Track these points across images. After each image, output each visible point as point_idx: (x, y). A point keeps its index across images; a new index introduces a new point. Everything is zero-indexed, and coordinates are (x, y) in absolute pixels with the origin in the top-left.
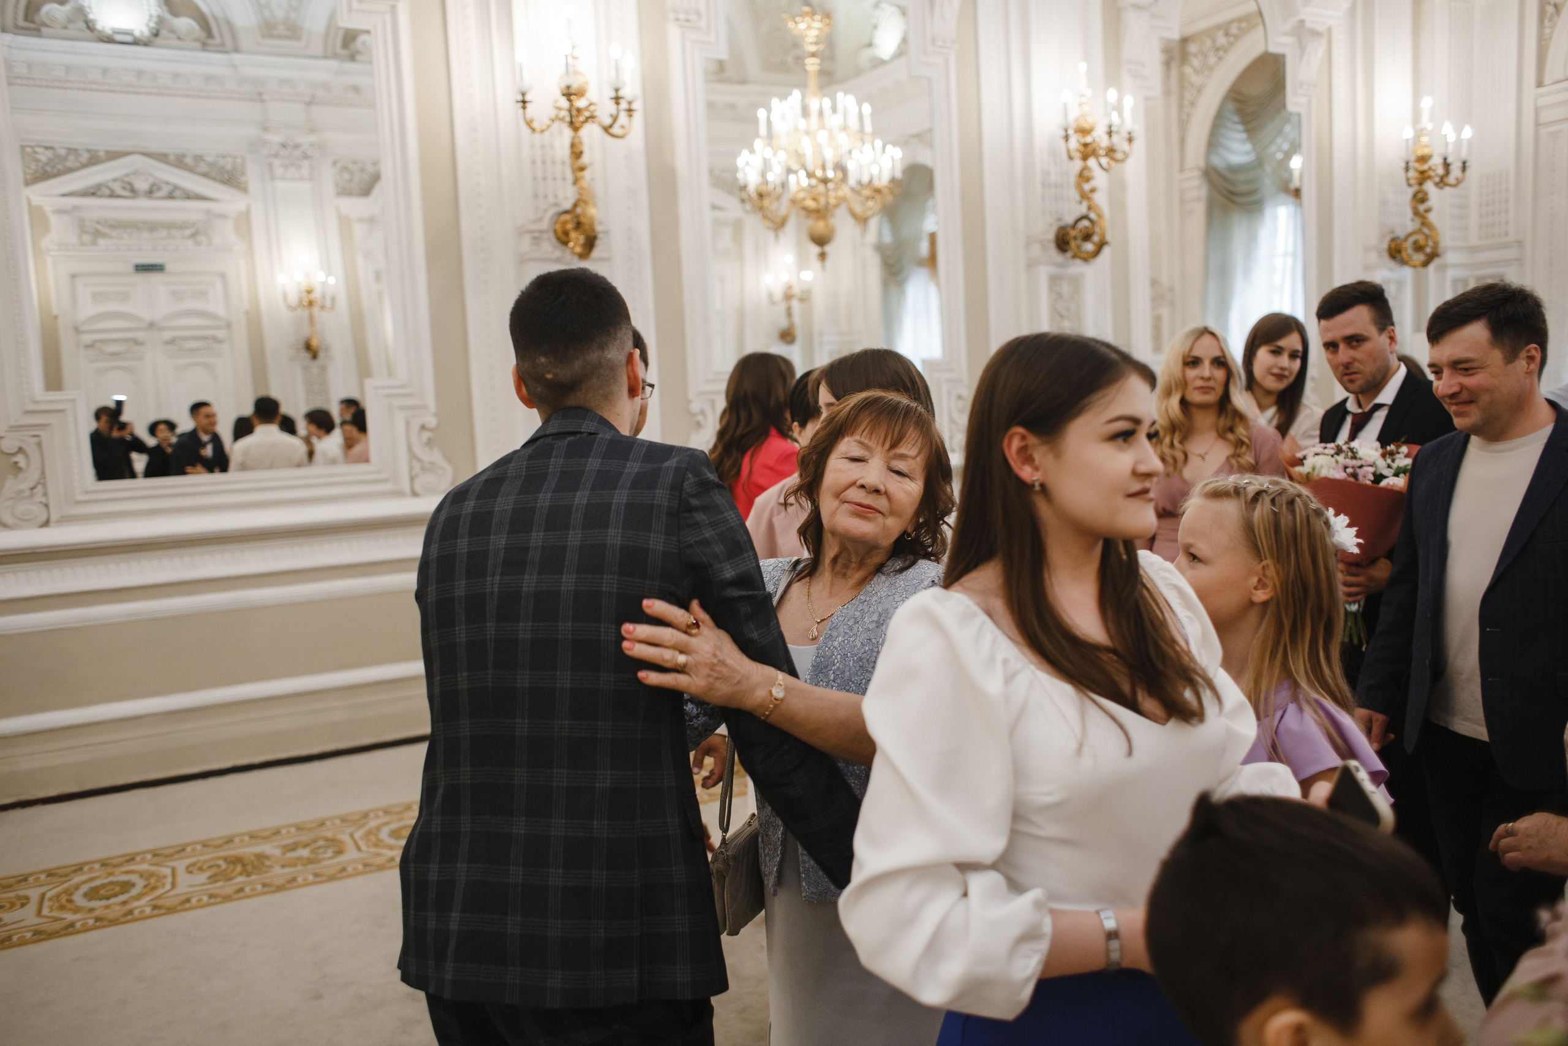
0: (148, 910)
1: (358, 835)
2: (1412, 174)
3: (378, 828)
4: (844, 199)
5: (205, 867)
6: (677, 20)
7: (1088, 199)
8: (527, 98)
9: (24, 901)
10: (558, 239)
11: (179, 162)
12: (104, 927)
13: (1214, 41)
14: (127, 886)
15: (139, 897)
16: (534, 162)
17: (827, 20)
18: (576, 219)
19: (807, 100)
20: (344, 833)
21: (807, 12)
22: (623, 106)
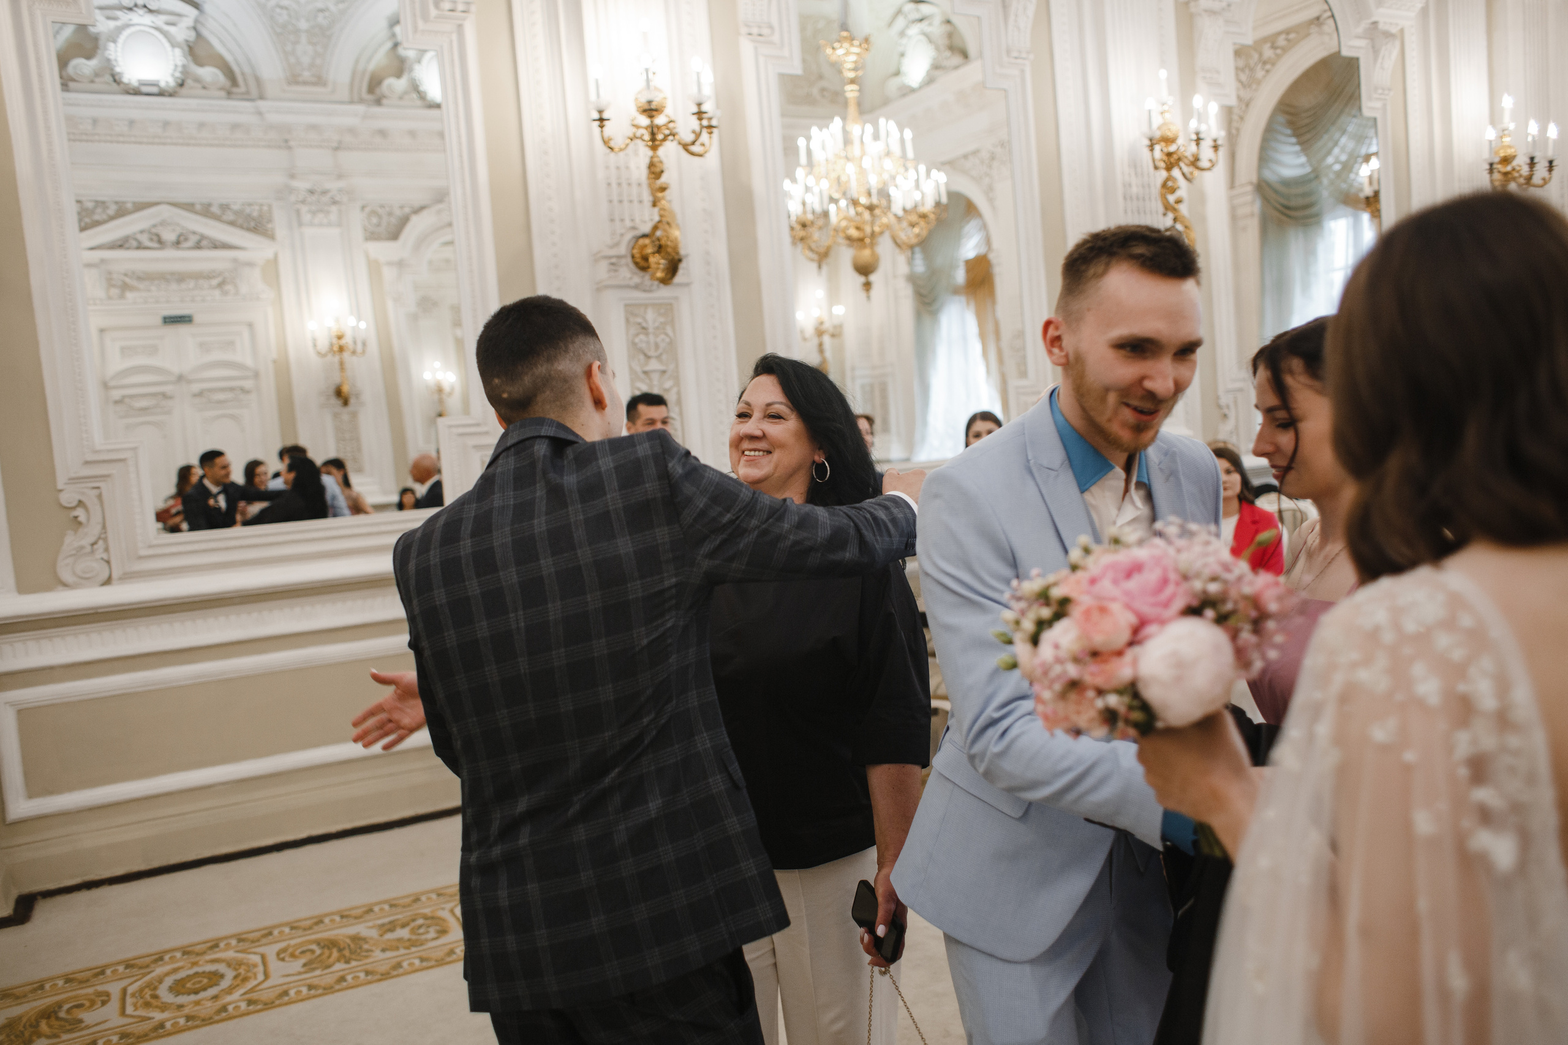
0: (243, 1006)
2: (1496, 175)
4: (888, 227)
5: (297, 953)
6: (750, 34)
7: (1174, 210)
8: (605, 116)
9: (104, 998)
10: (636, 264)
11: (206, 211)
12: (197, 1027)
13: (1261, 55)
14: (215, 978)
15: (230, 990)
16: (609, 184)
17: (865, 46)
18: (657, 243)
19: (848, 128)
20: (443, 909)
21: (845, 38)
22: (705, 123)
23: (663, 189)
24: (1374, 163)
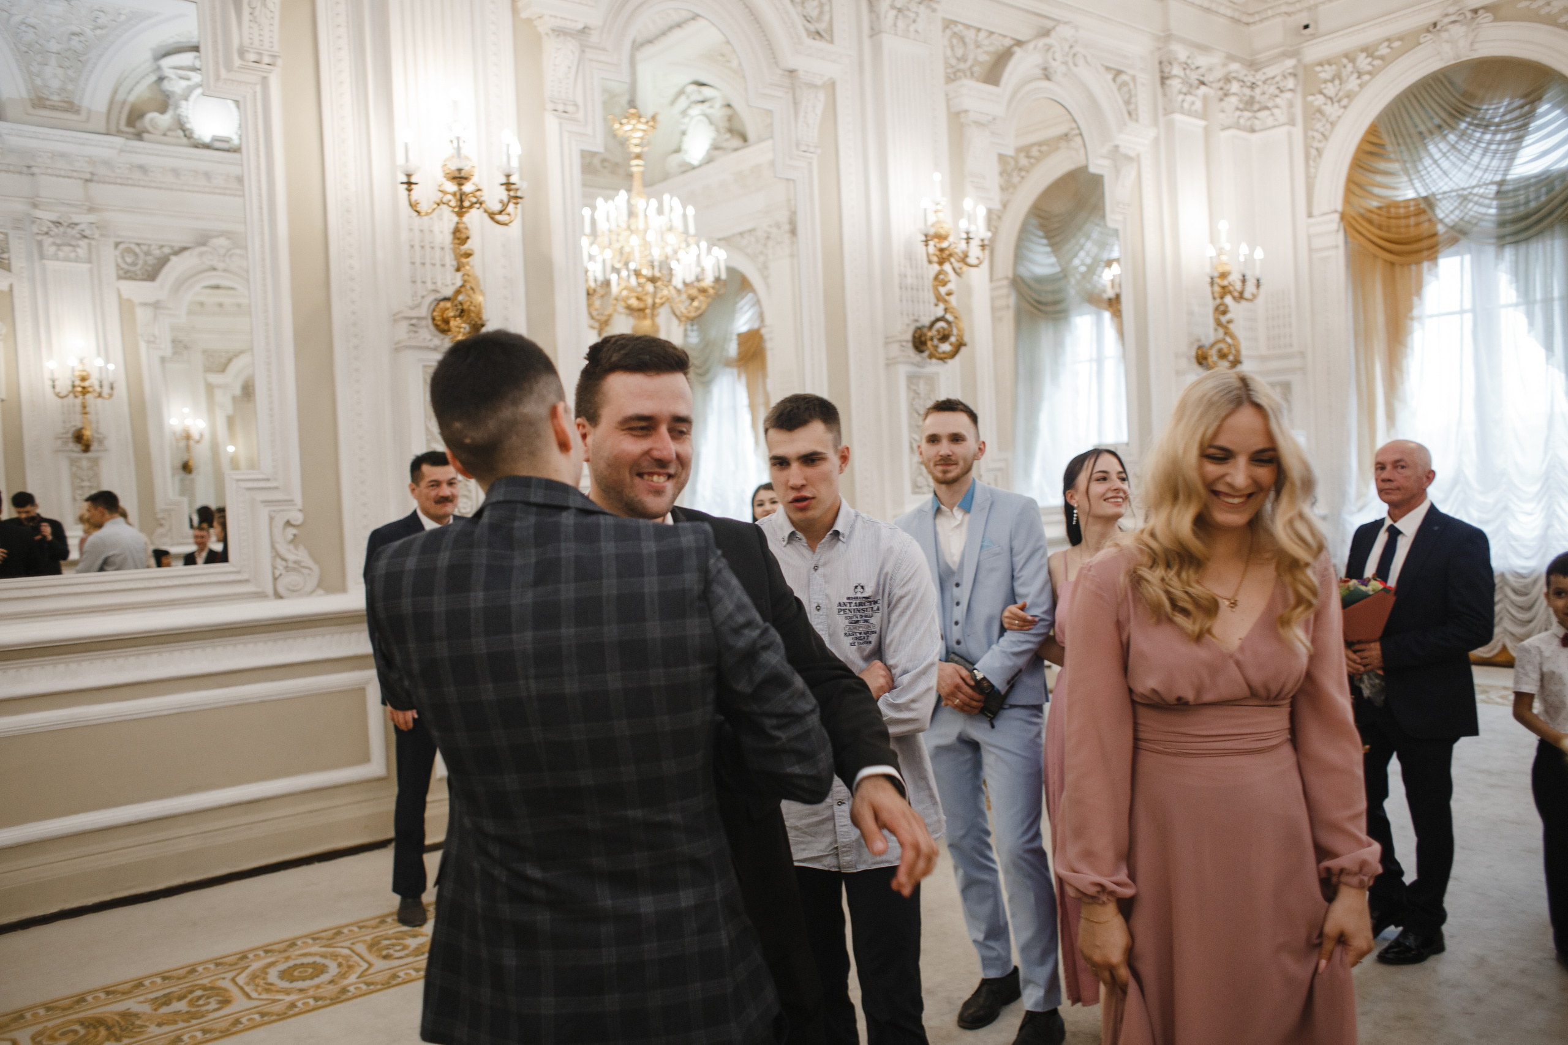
1: (241, 980)
2: (1217, 289)
3: (264, 970)
4: (668, 300)
6: (555, 110)
7: (945, 301)
8: (413, 180)
10: (437, 326)
16: (412, 246)
17: (651, 123)
18: (460, 307)
19: (633, 202)
20: (224, 979)
21: (633, 114)
22: (512, 193)
23: (468, 255)
24: (1115, 269)
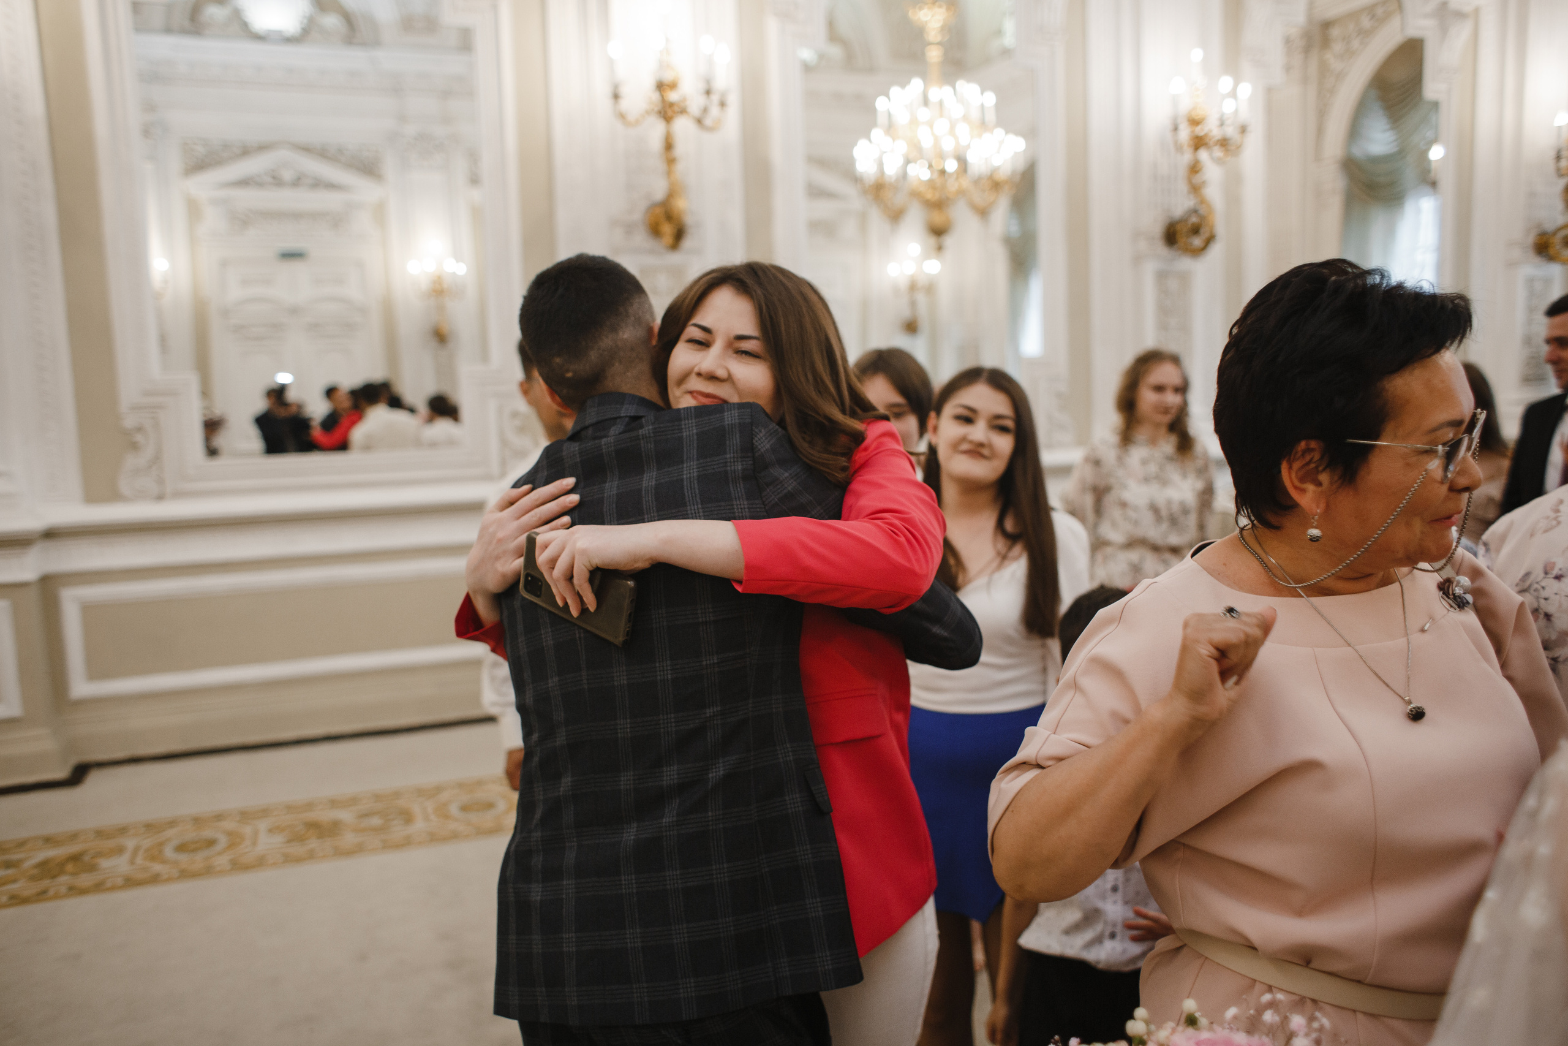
0: (227, 866)
1: (429, 806)
2: (1563, 164)
3: (450, 799)
5: (285, 829)
7: (1198, 192)
8: (620, 93)
9: (120, 850)
10: (651, 231)
11: (322, 153)
12: (186, 879)
14: (211, 843)
15: (220, 853)
18: (667, 212)
19: (928, 88)
23: (673, 161)
